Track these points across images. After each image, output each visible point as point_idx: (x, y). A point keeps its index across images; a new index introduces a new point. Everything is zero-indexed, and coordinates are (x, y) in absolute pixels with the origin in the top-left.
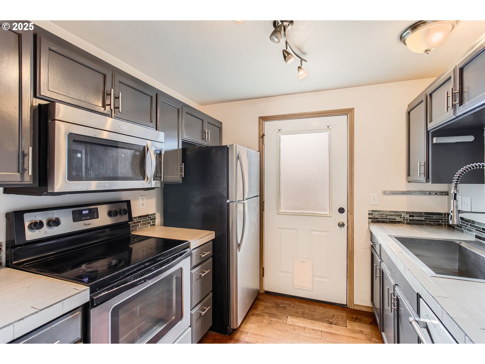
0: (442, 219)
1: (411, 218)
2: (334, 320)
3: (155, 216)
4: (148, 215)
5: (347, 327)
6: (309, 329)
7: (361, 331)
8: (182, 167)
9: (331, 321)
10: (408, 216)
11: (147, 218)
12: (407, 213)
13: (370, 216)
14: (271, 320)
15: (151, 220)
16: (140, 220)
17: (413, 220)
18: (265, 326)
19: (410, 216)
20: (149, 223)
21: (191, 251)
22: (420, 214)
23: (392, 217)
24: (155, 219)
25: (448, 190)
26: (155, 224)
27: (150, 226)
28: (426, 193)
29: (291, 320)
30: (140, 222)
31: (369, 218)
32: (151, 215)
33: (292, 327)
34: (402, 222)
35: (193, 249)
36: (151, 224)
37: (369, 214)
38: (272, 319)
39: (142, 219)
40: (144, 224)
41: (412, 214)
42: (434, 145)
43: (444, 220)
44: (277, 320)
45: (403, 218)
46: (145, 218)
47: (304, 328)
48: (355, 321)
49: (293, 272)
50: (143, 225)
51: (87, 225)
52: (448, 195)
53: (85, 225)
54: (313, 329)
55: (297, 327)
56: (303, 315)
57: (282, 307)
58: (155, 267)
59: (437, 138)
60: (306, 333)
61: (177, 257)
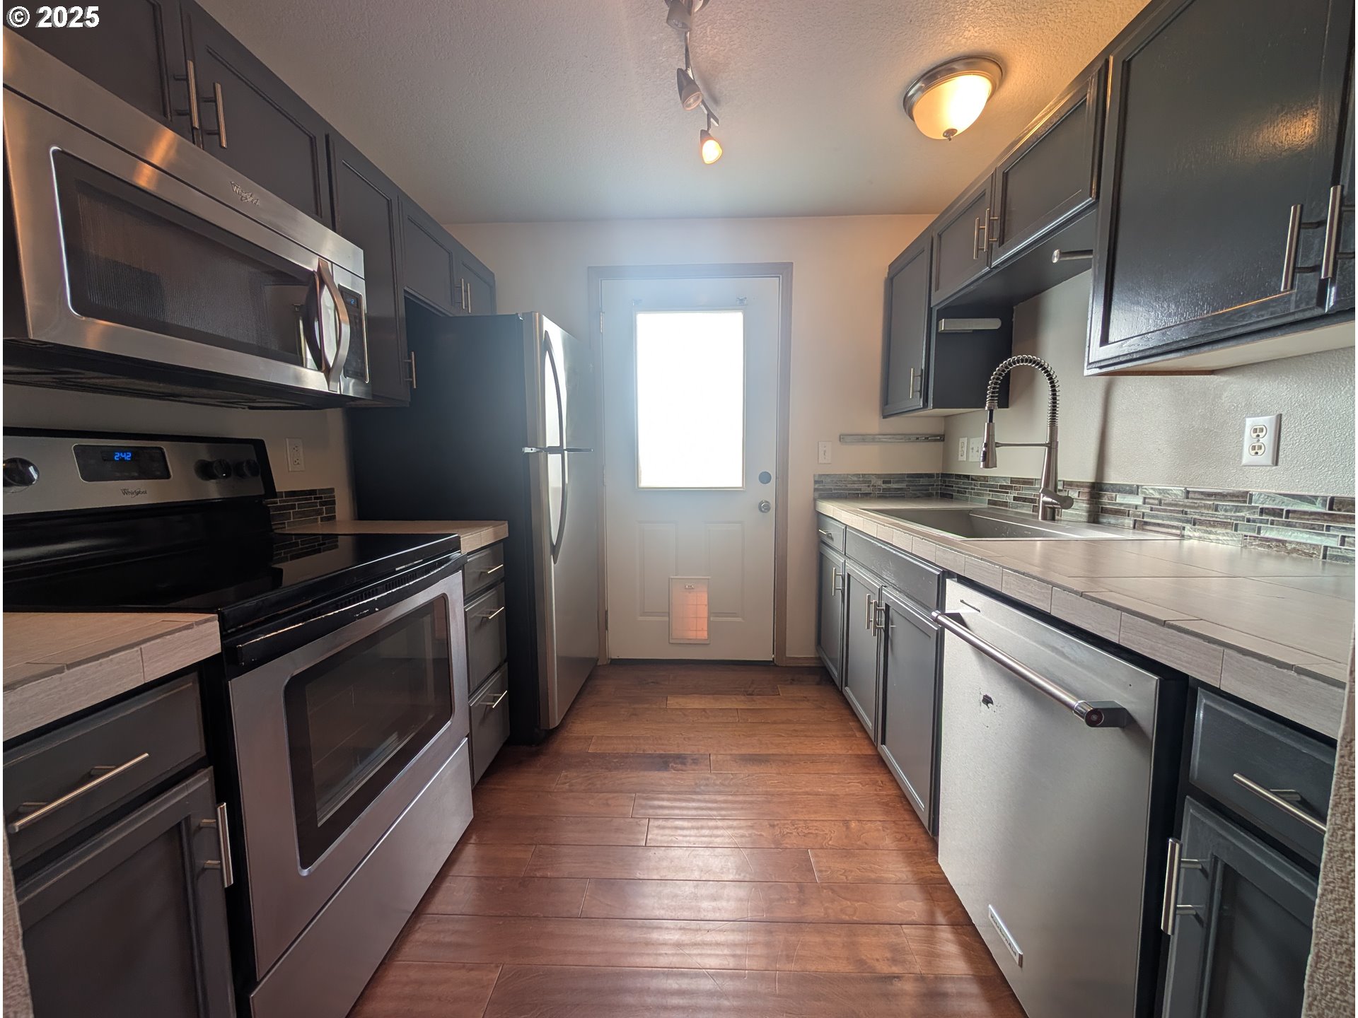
0: (933, 485)
1: (884, 486)
2: (756, 688)
3: (334, 497)
4: (312, 492)
5: (779, 694)
6: (712, 710)
7: (806, 697)
8: (411, 364)
9: (750, 690)
10: (880, 482)
11: (310, 499)
12: (878, 476)
13: (816, 486)
14: (634, 709)
15: (322, 504)
16: (291, 500)
17: (889, 489)
18: (624, 720)
19: (884, 482)
20: (319, 512)
21: (464, 557)
22: (900, 478)
23: (856, 486)
24: (333, 503)
25: (945, 431)
26: (334, 517)
27: (322, 521)
28: (910, 439)
29: (673, 702)
30: (293, 507)
31: (815, 490)
32: (322, 491)
33: (680, 713)
34: (871, 493)
35: (469, 554)
36: (325, 515)
37: (816, 482)
38: (636, 706)
39: (298, 500)
40: (303, 514)
41: (887, 479)
42: (939, 334)
43: (937, 485)
44: (646, 706)
45: (873, 486)
46: (306, 499)
47: (704, 710)
48: (791, 684)
49: (669, 613)
50: (300, 516)
51: (133, 493)
52: (943, 440)
53: (125, 492)
54: (720, 709)
55: (690, 711)
56: (698, 691)
57: (652, 682)
58: (384, 586)
59: (947, 320)
60: (708, 718)
61: (433, 567)
